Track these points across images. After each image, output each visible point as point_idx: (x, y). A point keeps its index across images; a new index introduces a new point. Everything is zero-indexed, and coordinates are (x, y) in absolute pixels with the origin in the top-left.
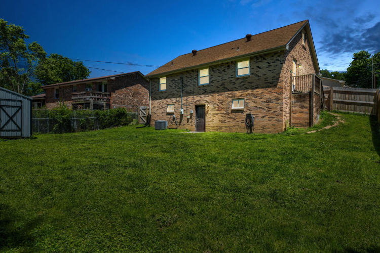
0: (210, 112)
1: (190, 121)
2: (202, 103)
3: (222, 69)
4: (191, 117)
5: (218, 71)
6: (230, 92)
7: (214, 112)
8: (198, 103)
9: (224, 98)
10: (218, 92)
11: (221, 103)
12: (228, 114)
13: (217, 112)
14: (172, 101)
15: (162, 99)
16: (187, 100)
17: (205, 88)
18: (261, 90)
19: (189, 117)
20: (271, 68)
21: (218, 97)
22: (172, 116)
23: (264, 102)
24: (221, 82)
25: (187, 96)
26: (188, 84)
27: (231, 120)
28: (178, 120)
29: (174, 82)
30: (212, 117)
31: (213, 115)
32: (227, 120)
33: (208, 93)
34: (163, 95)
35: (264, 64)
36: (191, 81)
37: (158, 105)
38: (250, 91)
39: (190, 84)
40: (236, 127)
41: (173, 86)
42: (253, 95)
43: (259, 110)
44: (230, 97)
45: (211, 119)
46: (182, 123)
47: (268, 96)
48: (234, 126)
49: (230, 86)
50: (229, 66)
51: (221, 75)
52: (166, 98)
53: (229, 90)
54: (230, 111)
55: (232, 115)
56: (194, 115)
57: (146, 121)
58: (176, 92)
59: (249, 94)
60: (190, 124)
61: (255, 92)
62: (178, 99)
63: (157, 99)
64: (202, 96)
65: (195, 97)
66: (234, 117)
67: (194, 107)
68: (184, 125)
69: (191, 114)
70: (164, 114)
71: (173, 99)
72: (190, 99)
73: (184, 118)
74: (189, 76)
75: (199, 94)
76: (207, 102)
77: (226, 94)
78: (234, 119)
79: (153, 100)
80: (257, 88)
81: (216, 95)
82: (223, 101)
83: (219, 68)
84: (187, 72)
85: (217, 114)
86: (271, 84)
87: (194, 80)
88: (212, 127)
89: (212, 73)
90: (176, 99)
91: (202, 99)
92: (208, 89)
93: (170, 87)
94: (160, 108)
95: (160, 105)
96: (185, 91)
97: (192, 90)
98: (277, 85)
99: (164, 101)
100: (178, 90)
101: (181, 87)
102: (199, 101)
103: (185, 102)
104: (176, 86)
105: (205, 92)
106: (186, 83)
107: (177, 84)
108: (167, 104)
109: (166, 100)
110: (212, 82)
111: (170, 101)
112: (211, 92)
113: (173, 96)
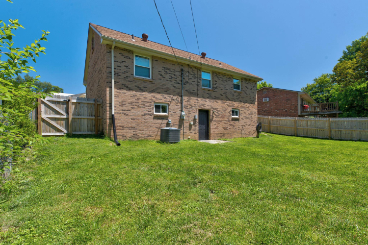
0: (214, 119)
1: (193, 127)
2: (207, 108)
3: (225, 78)
4: (194, 124)
5: (221, 79)
6: (230, 102)
7: (219, 119)
8: (202, 108)
9: (226, 107)
10: (222, 99)
11: (224, 111)
12: (229, 121)
13: (221, 119)
14: (165, 98)
15: (143, 91)
16: (188, 101)
17: (210, 92)
18: (248, 105)
19: (192, 123)
20: (252, 91)
21: (222, 105)
22: (165, 121)
23: (249, 114)
24: (224, 91)
25: (189, 96)
26: (191, 81)
27: (232, 127)
29: (168, 71)
30: (217, 124)
31: (217, 122)
32: (229, 127)
33: (213, 98)
34: (146, 85)
36: (193, 80)
37: (133, 100)
38: (242, 104)
39: (193, 83)
40: (235, 133)
41: (167, 77)
42: (244, 107)
43: (248, 120)
44: (230, 106)
45: (216, 126)
46: (181, 131)
47: (251, 110)
49: (230, 97)
50: (229, 78)
51: (223, 84)
52: (152, 91)
53: (230, 100)
54: (230, 119)
55: (232, 123)
56: (197, 121)
57: (66, 131)
58: (171, 87)
59: (242, 107)
60: (193, 132)
61: (246, 105)
62: (175, 98)
63: (129, 89)
64: (207, 100)
65: (199, 99)
66: (233, 124)
67: (198, 112)
68: (184, 133)
69: (195, 120)
70: (147, 117)
71: (166, 96)
72: (193, 100)
73: (186, 125)
74: (191, 73)
75: (204, 97)
76: (212, 107)
78: (234, 126)
79: (120, 89)
80: (246, 102)
81: (220, 102)
82: (226, 109)
83: (222, 76)
84: (189, 65)
85: (221, 121)
86: (252, 102)
87: (199, 80)
88: (217, 134)
89: (216, 79)
90: (172, 96)
91: (207, 104)
92: (213, 94)
93: (160, 77)
94: (138, 107)
95: (140, 101)
96: (186, 89)
97: (196, 91)
98: (254, 103)
99: (148, 96)
100: (175, 85)
101: (180, 82)
102: (203, 105)
103: (186, 103)
104: (172, 78)
105: (210, 97)
106: (187, 80)
107: (173, 76)
108: (154, 102)
109: (152, 94)
110: (216, 88)
111: (161, 98)
112: (216, 98)
113: (167, 91)
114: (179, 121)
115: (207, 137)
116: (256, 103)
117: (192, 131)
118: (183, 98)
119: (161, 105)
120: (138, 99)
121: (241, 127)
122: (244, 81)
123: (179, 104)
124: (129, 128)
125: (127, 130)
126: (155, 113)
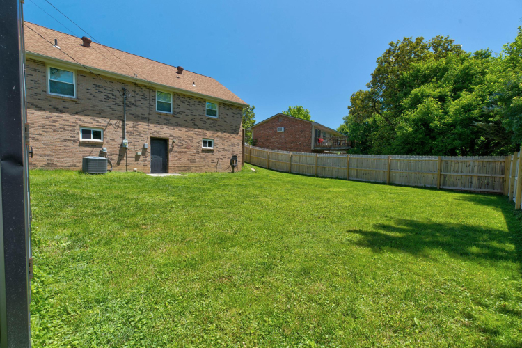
0: (175, 149)
1: (141, 158)
2: (163, 135)
3: (192, 102)
4: (144, 154)
5: (186, 103)
6: (200, 130)
7: (182, 150)
8: (157, 135)
9: (194, 136)
10: (187, 127)
11: (190, 140)
12: (198, 153)
13: (185, 150)
14: (97, 122)
15: (61, 112)
16: (134, 127)
17: (168, 118)
18: (228, 135)
19: (140, 153)
20: (235, 118)
21: (187, 133)
22: (98, 150)
23: (230, 146)
24: (190, 117)
25: (135, 121)
26: (138, 103)
27: (202, 160)
28: (116, 158)
29: (102, 90)
30: (178, 155)
31: (180, 153)
32: (197, 160)
33: (173, 125)
34: (66, 105)
35: (230, 112)
36: (142, 101)
37: (47, 122)
38: (219, 134)
39: (142, 106)
40: (207, 167)
41: (101, 96)
42: (221, 137)
43: (226, 152)
44: (200, 135)
45: (177, 158)
46: (123, 162)
47: (233, 141)
48: (205, 166)
49: (201, 124)
50: (200, 102)
51: (190, 108)
52: (77, 113)
53: (199, 128)
54: (200, 151)
55: (202, 155)
56: (149, 150)
58: (108, 109)
59: (218, 136)
60: (142, 163)
61: (224, 135)
62: (113, 122)
63: (40, 109)
64: (164, 127)
65: (151, 125)
66: (204, 156)
67: (149, 140)
68: (127, 164)
69: (144, 150)
70: (69, 143)
71: (100, 120)
72: (142, 126)
73: (130, 157)
74: (140, 93)
75: (159, 124)
76: (171, 136)
77: (197, 131)
78: (205, 159)
80: (225, 132)
81: (184, 130)
82: (193, 139)
83: (188, 99)
84: (135, 84)
85: (185, 152)
86: (235, 132)
87: (151, 102)
88: (179, 167)
89: (179, 102)
90: (108, 120)
91: (164, 131)
92: (173, 120)
93: (88, 96)
94: (54, 130)
95: (57, 124)
96: (131, 112)
97: (146, 115)
98: (238, 133)
99: (71, 118)
100: (113, 107)
101: (121, 104)
102: (158, 132)
103: (131, 129)
104: (108, 98)
105: (168, 123)
106: (133, 101)
107: (110, 96)
108: (80, 126)
109: (77, 116)
110: (179, 113)
111: (91, 122)
112: (178, 125)
113: (100, 114)
114: (120, 150)
115: (165, 170)
116: (241, 133)
117: (139, 162)
118: (126, 122)
119: (92, 130)
120: (54, 122)
121: (216, 161)
122: (222, 106)
123: (121, 131)
124: (41, 156)
125: (38, 158)
126: (81, 139)
